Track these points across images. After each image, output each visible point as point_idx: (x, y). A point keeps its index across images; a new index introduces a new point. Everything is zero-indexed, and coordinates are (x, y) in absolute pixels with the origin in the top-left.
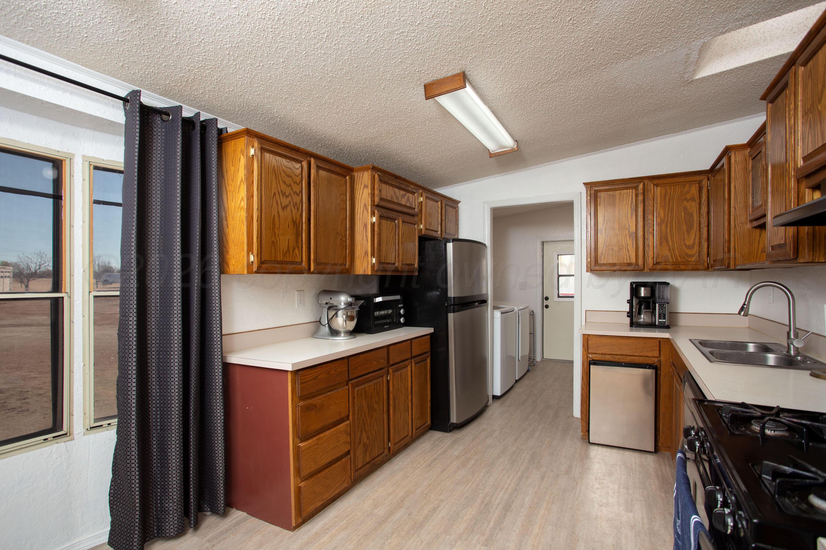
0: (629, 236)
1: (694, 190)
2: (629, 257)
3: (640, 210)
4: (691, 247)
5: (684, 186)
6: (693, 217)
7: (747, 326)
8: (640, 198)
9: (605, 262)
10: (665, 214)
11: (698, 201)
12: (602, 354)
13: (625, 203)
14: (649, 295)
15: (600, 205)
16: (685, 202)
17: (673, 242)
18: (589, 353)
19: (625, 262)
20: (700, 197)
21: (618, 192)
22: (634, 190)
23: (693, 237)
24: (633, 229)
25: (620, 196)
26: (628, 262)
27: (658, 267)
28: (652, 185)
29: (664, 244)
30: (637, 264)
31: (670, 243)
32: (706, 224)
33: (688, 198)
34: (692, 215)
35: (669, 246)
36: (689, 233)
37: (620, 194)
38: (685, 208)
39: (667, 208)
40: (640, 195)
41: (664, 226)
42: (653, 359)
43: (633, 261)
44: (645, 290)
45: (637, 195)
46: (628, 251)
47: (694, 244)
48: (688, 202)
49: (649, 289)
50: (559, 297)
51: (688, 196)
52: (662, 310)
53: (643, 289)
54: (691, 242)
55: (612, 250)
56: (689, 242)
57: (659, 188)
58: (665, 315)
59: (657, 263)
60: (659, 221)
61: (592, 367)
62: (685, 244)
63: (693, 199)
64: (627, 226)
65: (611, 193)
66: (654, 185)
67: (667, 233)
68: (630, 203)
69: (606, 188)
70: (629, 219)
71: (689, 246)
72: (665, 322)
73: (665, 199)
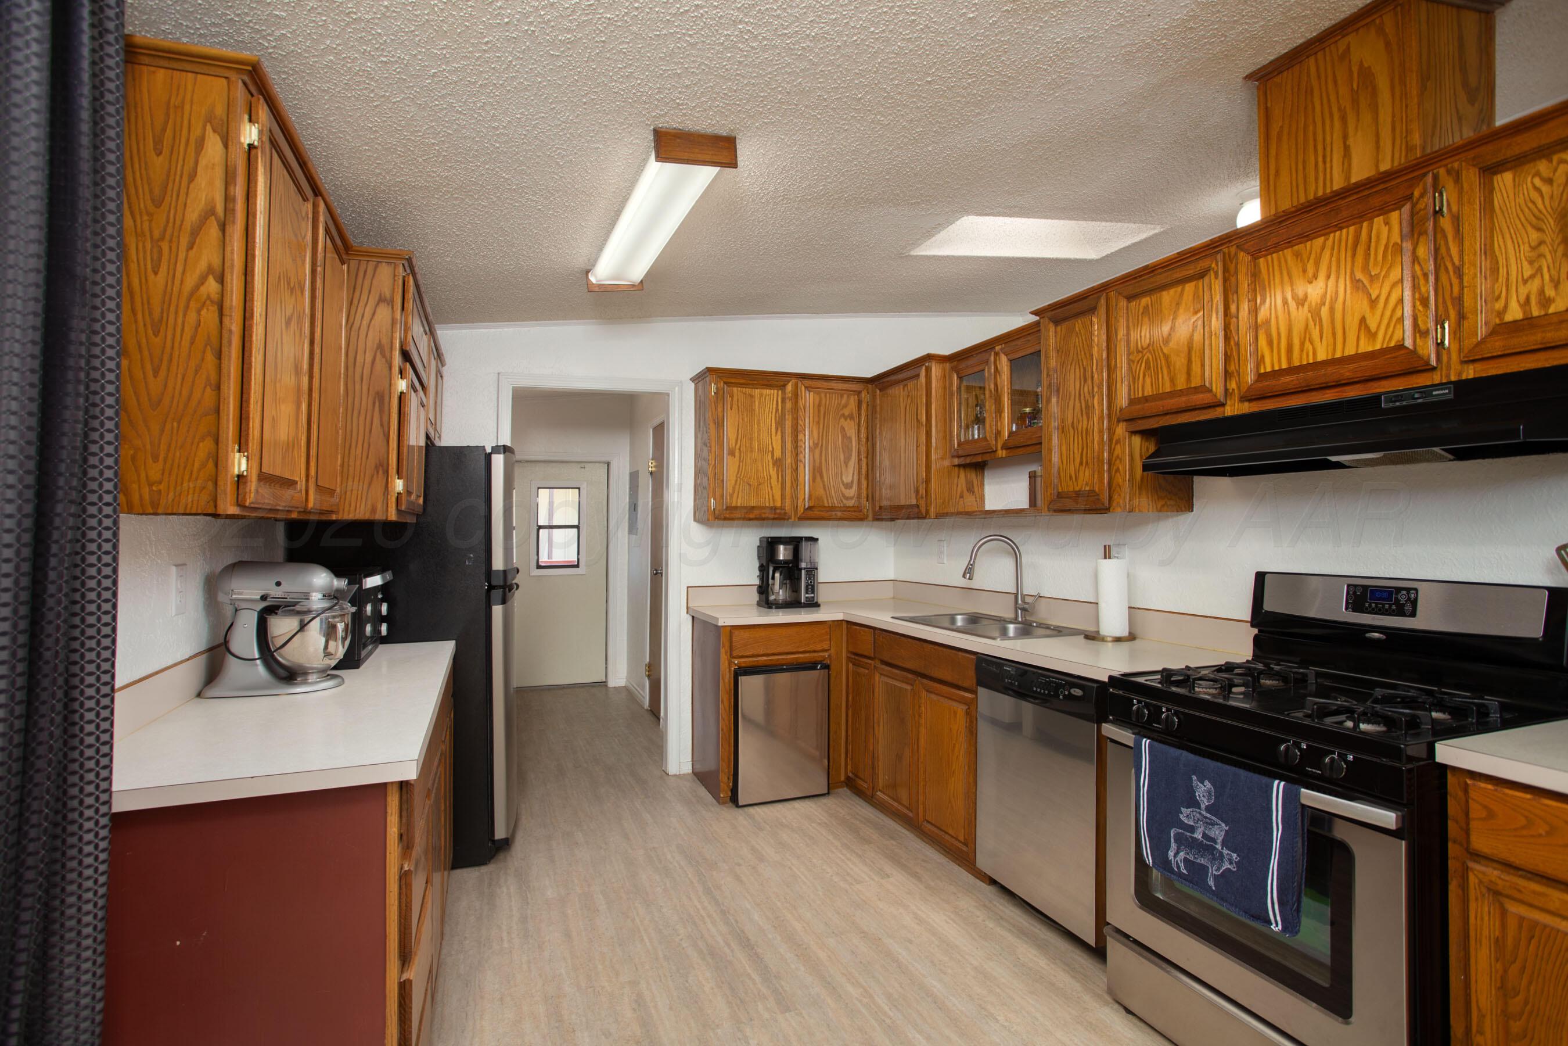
0: (774, 465)
1: (853, 401)
2: (773, 496)
3: (788, 424)
4: (848, 486)
5: (842, 396)
6: (851, 442)
7: (892, 596)
8: (789, 405)
9: (739, 505)
10: (819, 434)
11: (856, 420)
12: (753, 656)
13: (767, 410)
14: (790, 557)
15: (731, 409)
16: (842, 420)
17: (828, 477)
18: (735, 657)
19: (767, 505)
20: (859, 415)
21: (757, 391)
22: (780, 392)
23: (852, 472)
24: (778, 453)
25: (760, 399)
26: (772, 505)
27: (810, 513)
28: (803, 388)
29: (818, 478)
30: (782, 508)
31: (826, 479)
32: (865, 455)
33: (847, 414)
34: (850, 438)
35: (823, 482)
36: (847, 466)
37: (761, 395)
38: (843, 429)
39: (821, 426)
40: (787, 401)
41: (817, 452)
42: (822, 654)
43: (779, 504)
44: (785, 549)
45: (783, 400)
46: (771, 488)
47: (852, 482)
48: (846, 420)
49: (790, 547)
50: (539, 567)
51: (846, 412)
52: (810, 579)
53: (782, 547)
54: (850, 479)
55: (750, 485)
56: (847, 479)
57: (812, 393)
58: (813, 586)
59: (810, 508)
60: (811, 444)
61: (742, 679)
62: (843, 482)
63: (851, 417)
64: (770, 449)
65: (748, 391)
66: (806, 387)
67: (821, 463)
68: (774, 411)
69: (742, 381)
70: (773, 437)
71: (847, 484)
72: (813, 597)
73: (819, 411)
